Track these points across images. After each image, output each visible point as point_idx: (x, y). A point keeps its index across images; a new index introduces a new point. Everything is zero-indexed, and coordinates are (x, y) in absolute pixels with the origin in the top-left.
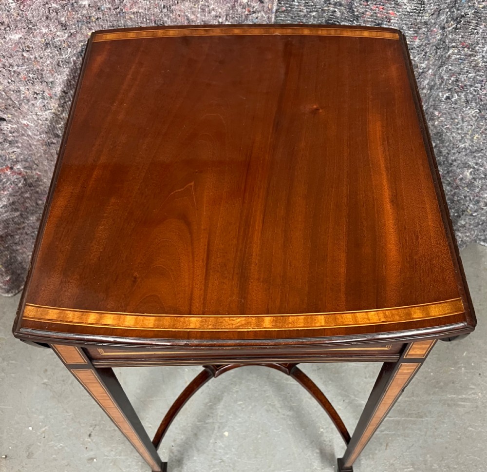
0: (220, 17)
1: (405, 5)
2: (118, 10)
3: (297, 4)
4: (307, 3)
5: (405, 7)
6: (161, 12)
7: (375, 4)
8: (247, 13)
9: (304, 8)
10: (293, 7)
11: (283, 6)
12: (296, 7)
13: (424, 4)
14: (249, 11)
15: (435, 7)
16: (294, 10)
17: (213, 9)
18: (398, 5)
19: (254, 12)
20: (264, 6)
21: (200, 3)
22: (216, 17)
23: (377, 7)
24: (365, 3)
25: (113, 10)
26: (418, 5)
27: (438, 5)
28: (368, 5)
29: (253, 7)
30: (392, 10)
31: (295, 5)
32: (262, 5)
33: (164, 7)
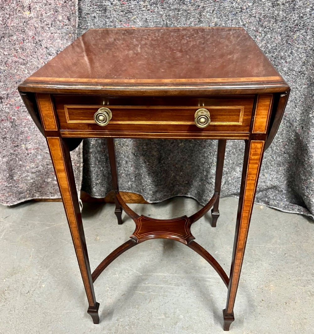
0: (48, 25)
1: (138, 22)
2: (5, 25)
3: (90, 25)
4: (94, 24)
5: (138, 24)
6: (23, 25)
7: (125, 23)
8: (62, 25)
9: (93, 27)
10: (88, 26)
11: (83, 26)
12: (89, 26)
13: (147, 22)
14: (64, 24)
15: (155, 25)
16: (89, 28)
17: (45, 21)
18: (135, 23)
19: (66, 25)
20: (71, 23)
21: (39, 17)
22: (47, 24)
23: (126, 25)
24: (120, 23)
25: (3, 25)
26: (144, 23)
27: (156, 24)
28: (122, 24)
29: (65, 23)
30: (133, 25)
31: (88, 25)
32: (69, 22)
33: (24, 22)
